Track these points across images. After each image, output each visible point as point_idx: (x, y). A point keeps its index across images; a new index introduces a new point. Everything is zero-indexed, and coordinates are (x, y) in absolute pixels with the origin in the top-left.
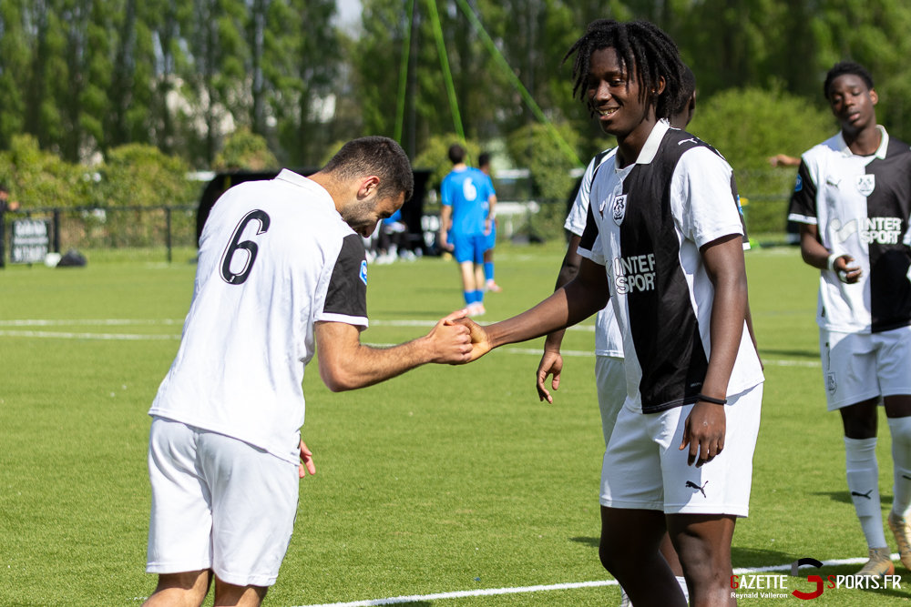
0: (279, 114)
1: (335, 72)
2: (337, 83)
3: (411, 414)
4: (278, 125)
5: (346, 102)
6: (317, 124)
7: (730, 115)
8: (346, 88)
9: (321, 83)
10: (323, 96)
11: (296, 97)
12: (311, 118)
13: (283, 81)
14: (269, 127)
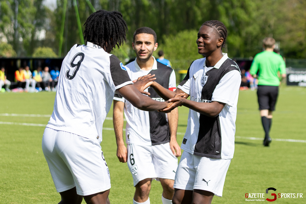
0: (24, 37)
1: (44, 21)
2: (45, 25)
3: (37, 152)
4: (23, 41)
5: (48, 33)
6: (37, 41)
7: (185, 40)
8: (48, 28)
9: (39, 25)
10: (40, 30)
11: (30, 30)
12: (36, 38)
13: (25, 25)
14: (20, 41)
